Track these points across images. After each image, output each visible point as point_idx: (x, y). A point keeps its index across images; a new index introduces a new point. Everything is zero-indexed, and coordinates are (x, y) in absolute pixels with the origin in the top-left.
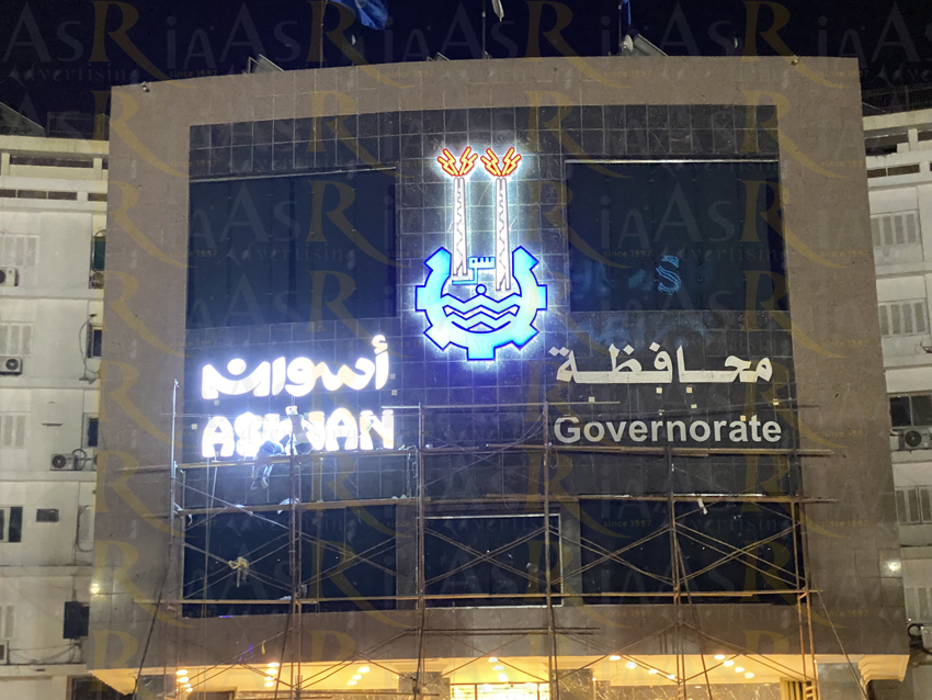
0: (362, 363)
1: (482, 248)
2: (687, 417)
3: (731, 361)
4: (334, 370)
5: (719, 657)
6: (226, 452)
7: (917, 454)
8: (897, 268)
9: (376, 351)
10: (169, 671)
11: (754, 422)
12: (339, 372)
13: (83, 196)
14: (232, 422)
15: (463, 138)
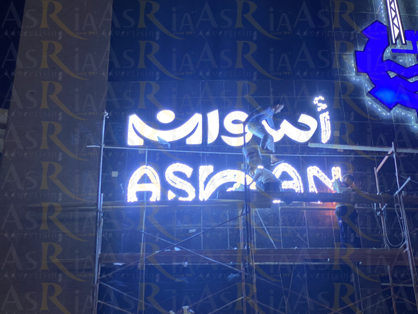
0: (304, 119)
9: (319, 109)
12: (281, 126)
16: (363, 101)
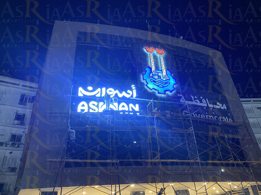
0: (129, 91)
2: (213, 115)
3: (218, 104)
6: (86, 111)
9: (133, 89)
11: (227, 119)
12: (123, 93)
13: (21, 85)
14: (88, 104)
16: (144, 87)
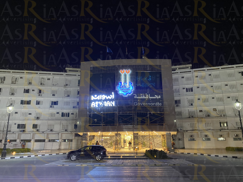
0: (111, 96)
1: (125, 82)
2: (150, 103)
3: (155, 96)
4: (108, 97)
5: (154, 132)
6: (94, 106)
7: (178, 107)
8: (176, 85)
9: (113, 94)
10: (87, 133)
11: (158, 103)
13: (77, 75)
14: (95, 103)
15: (123, 69)
16: (118, 93)
